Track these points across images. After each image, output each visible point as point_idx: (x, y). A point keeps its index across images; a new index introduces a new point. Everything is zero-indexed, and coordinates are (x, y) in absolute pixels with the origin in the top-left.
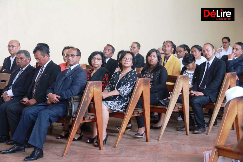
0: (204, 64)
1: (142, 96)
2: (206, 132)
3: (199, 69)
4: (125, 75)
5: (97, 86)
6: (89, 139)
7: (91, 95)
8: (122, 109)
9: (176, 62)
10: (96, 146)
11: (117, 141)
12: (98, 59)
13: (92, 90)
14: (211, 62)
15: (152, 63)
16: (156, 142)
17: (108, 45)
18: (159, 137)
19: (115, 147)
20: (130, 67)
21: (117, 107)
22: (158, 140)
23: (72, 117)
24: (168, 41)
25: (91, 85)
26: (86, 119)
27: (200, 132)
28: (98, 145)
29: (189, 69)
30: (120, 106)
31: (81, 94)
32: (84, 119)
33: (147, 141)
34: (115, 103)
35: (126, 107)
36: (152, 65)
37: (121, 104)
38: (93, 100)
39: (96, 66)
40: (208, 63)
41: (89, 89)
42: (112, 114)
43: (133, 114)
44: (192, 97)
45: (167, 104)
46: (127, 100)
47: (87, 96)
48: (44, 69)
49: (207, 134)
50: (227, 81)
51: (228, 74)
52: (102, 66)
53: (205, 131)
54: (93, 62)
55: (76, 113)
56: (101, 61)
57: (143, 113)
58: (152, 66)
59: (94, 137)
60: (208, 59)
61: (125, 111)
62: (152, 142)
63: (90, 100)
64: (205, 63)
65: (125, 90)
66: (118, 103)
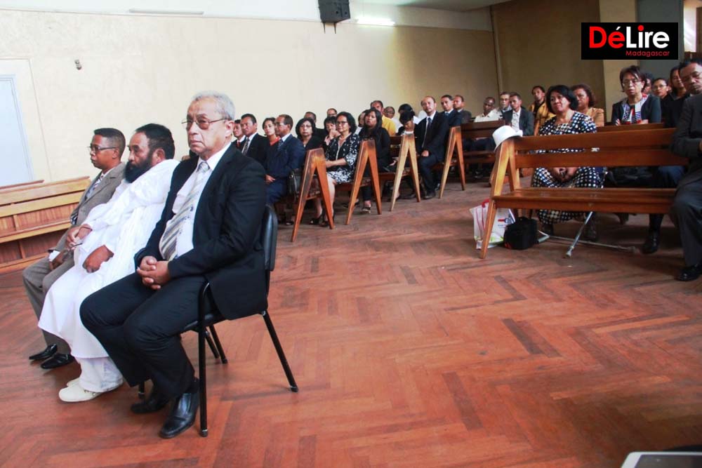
0: (424, 121)
1: (368, 162)
2: (437, 196)
3: (419, 129)
4: (345, 141)
5: (319, 154)
6: (313, 219)
7: (313, 166)
8: (348, 179)
9: (390, 124)
10: (323, 226)
11: (347, 218)
12: (307, 126)
13: (314, 160)
14: (432, 117)
15: (369, 124)
16: (389, 214)
17: (307, 113)
18: (391, 208)
19: (346, 224)
20: (348, 132)
21: (342, 177)
22: (390, 211)
23: (297, 194)
24: (375, 102)
25: (312, 154)
26: (311, 195)
27: (431, 196)
28: (327, 224)
29: (408, 129)
30: (346, 177)
31: (302, 167)
32: (309, 196)
33: (379, 213)
34: (340, 173)
35: (352, 177)
36: (370, 127)
37: (346, 174)
38: (316, 172)
39: (306, 134)
40: (429, 119)
41: (311, 159)
42: (339, 186)
43: (361, 184)
44: (419, 159)
45: (395, 169)
46: (352, 169)
47: (310, 167)
48: (249, 143)
49: (439, 198)
50: (453, 137)
51: (453, 129)
52: (313, 134)
53: (435, 195)
54: (302, 131)
55: (300, 189)
56: (311, 128)
57: (372, 183)
58: (370, 129)
59: (318, 217)
60: (429, 114)
61: (353, 182)
62: (384, 214)
63: (313, 172)
64: (425, 119)
65: (351, 159)
66: (343, 174)
